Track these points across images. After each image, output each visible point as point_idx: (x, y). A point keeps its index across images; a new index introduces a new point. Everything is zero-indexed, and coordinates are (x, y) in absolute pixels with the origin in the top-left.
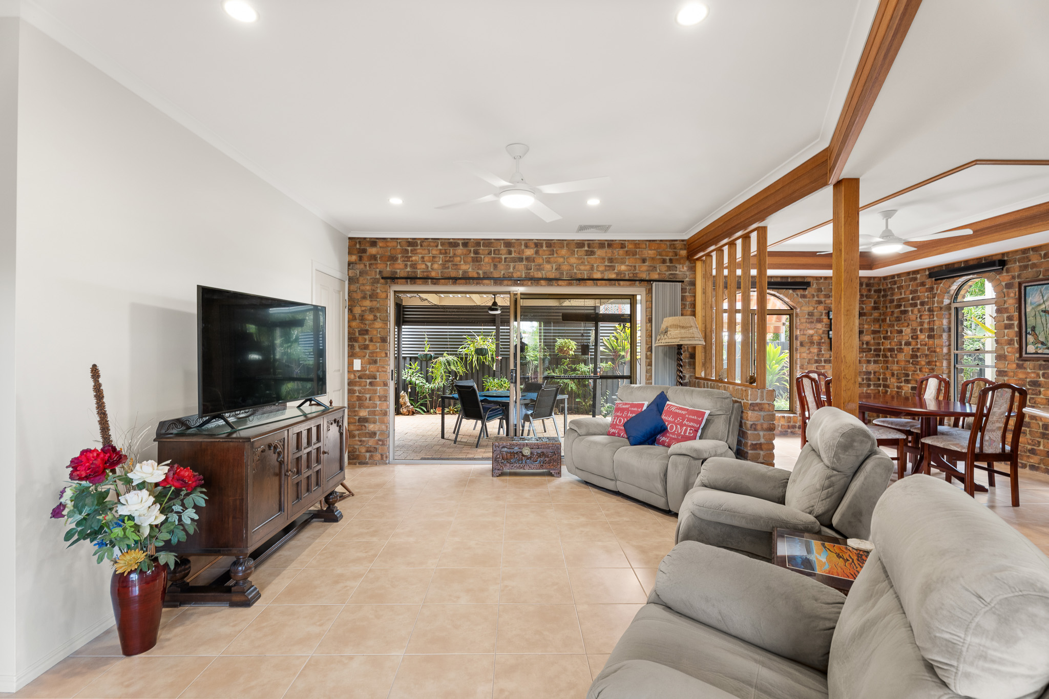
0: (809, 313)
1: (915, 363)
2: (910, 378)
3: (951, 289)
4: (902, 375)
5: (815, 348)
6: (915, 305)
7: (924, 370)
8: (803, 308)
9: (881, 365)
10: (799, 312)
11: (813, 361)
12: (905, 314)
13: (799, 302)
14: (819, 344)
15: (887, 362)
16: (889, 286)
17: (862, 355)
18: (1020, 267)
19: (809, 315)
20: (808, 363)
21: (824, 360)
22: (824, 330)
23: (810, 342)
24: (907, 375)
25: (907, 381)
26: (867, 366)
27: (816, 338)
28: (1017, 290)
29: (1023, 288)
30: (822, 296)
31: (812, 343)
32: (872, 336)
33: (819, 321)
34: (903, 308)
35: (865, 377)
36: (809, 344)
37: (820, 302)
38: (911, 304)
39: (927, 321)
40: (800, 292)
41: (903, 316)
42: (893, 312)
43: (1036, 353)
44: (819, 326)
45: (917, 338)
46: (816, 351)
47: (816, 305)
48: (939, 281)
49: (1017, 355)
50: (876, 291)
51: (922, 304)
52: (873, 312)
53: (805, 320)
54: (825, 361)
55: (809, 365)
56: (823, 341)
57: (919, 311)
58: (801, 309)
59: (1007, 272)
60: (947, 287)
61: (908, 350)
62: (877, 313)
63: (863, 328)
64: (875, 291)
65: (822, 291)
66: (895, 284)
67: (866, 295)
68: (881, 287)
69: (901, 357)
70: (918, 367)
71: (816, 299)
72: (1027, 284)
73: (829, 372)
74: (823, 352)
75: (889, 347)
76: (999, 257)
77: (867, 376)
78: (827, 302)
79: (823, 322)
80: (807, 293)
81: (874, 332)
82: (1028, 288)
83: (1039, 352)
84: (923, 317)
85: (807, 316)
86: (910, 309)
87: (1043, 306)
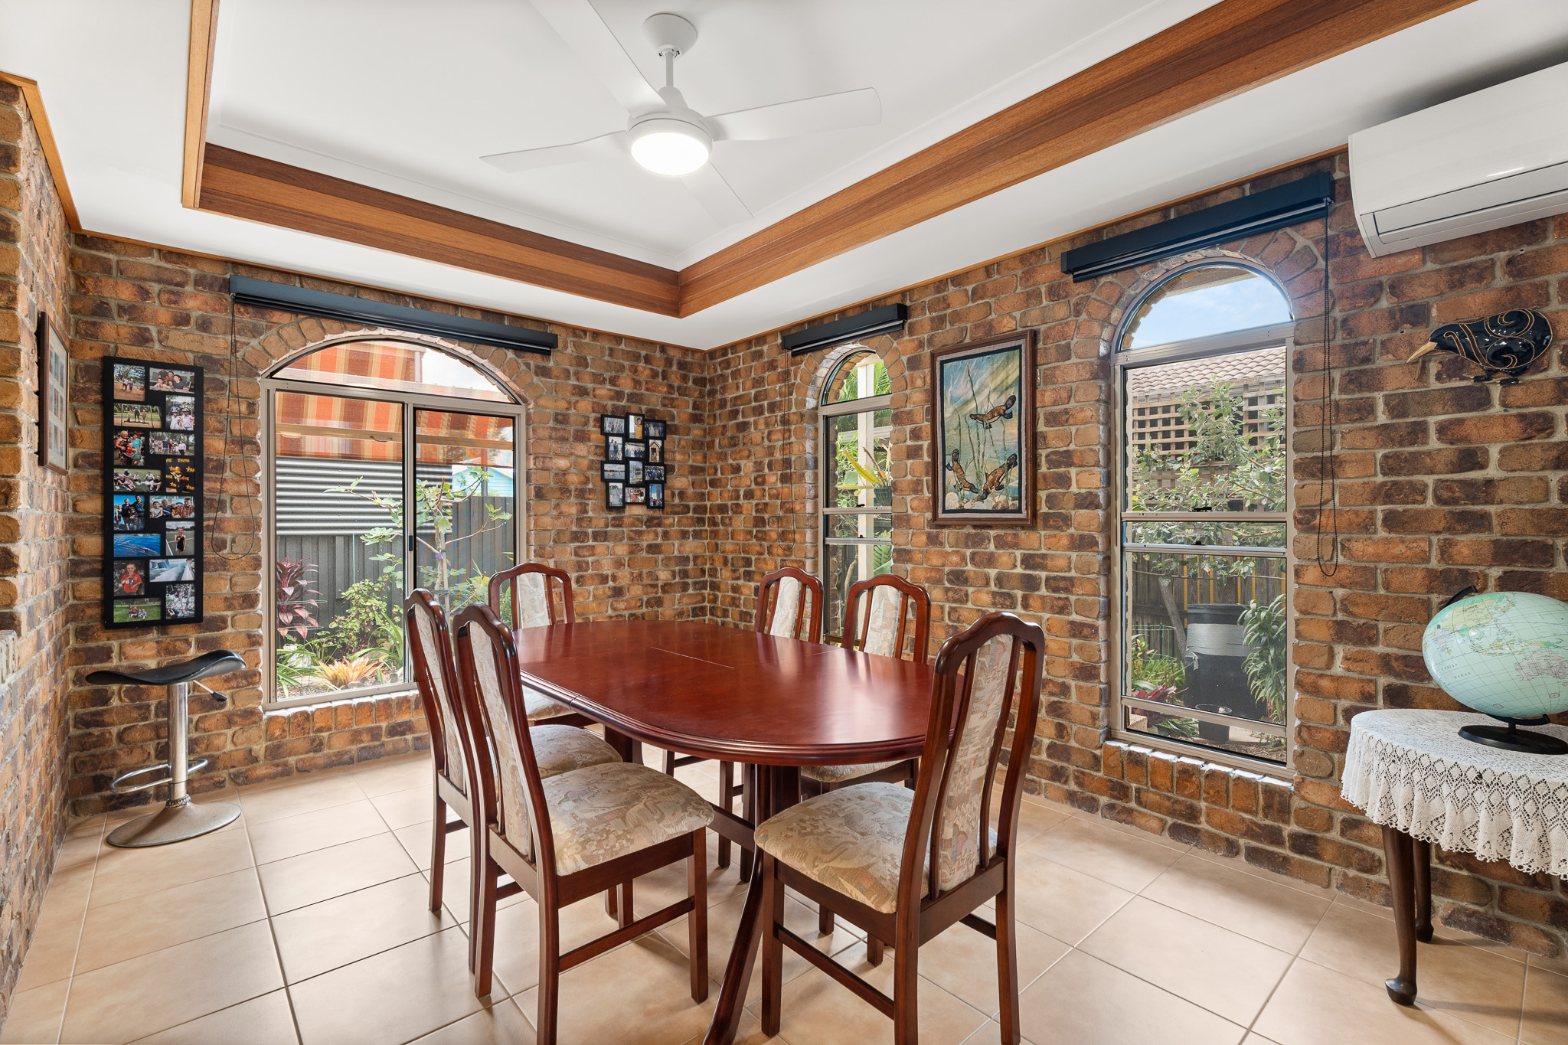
0: (557, 414)
1: (762, 537)
2: (753, 568)
3: (818, 374)
4: (741, 563)
5: (570, 505)
6: (759, 411)
7: (775, 551)
8: (542, 402)
9: (706, 542)
10: (532, 411)
11: (568, 536)
12: (744, 430)
13: (532, 384)
14: (581, 493)
15: (715, 534)
16: (719, 372)
17: (671, 520)
18: (932, 319)
19: (556, 420)
20: (554, 541)
21: (593, 532)
22: (592, 461)
23: (560, 489)
24: (748, 562)
25: (748, 576)
26: (681, 545)
27: (574, 479)
28: (927, 371)
29: (938, 366)
30: (587, 378)
31: (564, 491)
32: (690, 478)
33: (581, 437)
34: (740, 419)
35: (677, 568)
36: (558, 495)
37: (582, 392)
38: (754, 408)
39: (779, 444)
40: (534, 360)
41: (741, 436)
42: (724, 427)
43: (962, 510)
44: (581, 449)
45: (764, 483)
46: (574, 510)
47: (574, 399)
48: (799, 358)
49: (929, 515)
50: (700, 382)
51: (772, 407)
52: (692, 425)
53: (546, 433)
54: (596, 536)
55: (559, 547)
56: (590, 486)
57: (767, 425)
58: (536, 404)
59: (911, 333)
60: (811, 369)
61: (749, 506)
62: (698, 428)
63: (674, 460)
64: (696, 381)
65: (586, 366)
66: (728, 368)
67: (679, 388)
68: (706, 374)
69: (739, 523)
70: (766, 544)
71: (573, 382)
72: (944, 358)
73: (604, 562)
74: (590, 514)
75: (719, 502)
76: (897, 300)
77: (682, 567)
78: (598, 392)
79: (589, 440)
80: (551, 364)
81: (695, 470)
82: (947, 366)
83: (967, 506)
84: (774, 437)
85: (551, 424)
86: (752, 420)
87: (973, 405)
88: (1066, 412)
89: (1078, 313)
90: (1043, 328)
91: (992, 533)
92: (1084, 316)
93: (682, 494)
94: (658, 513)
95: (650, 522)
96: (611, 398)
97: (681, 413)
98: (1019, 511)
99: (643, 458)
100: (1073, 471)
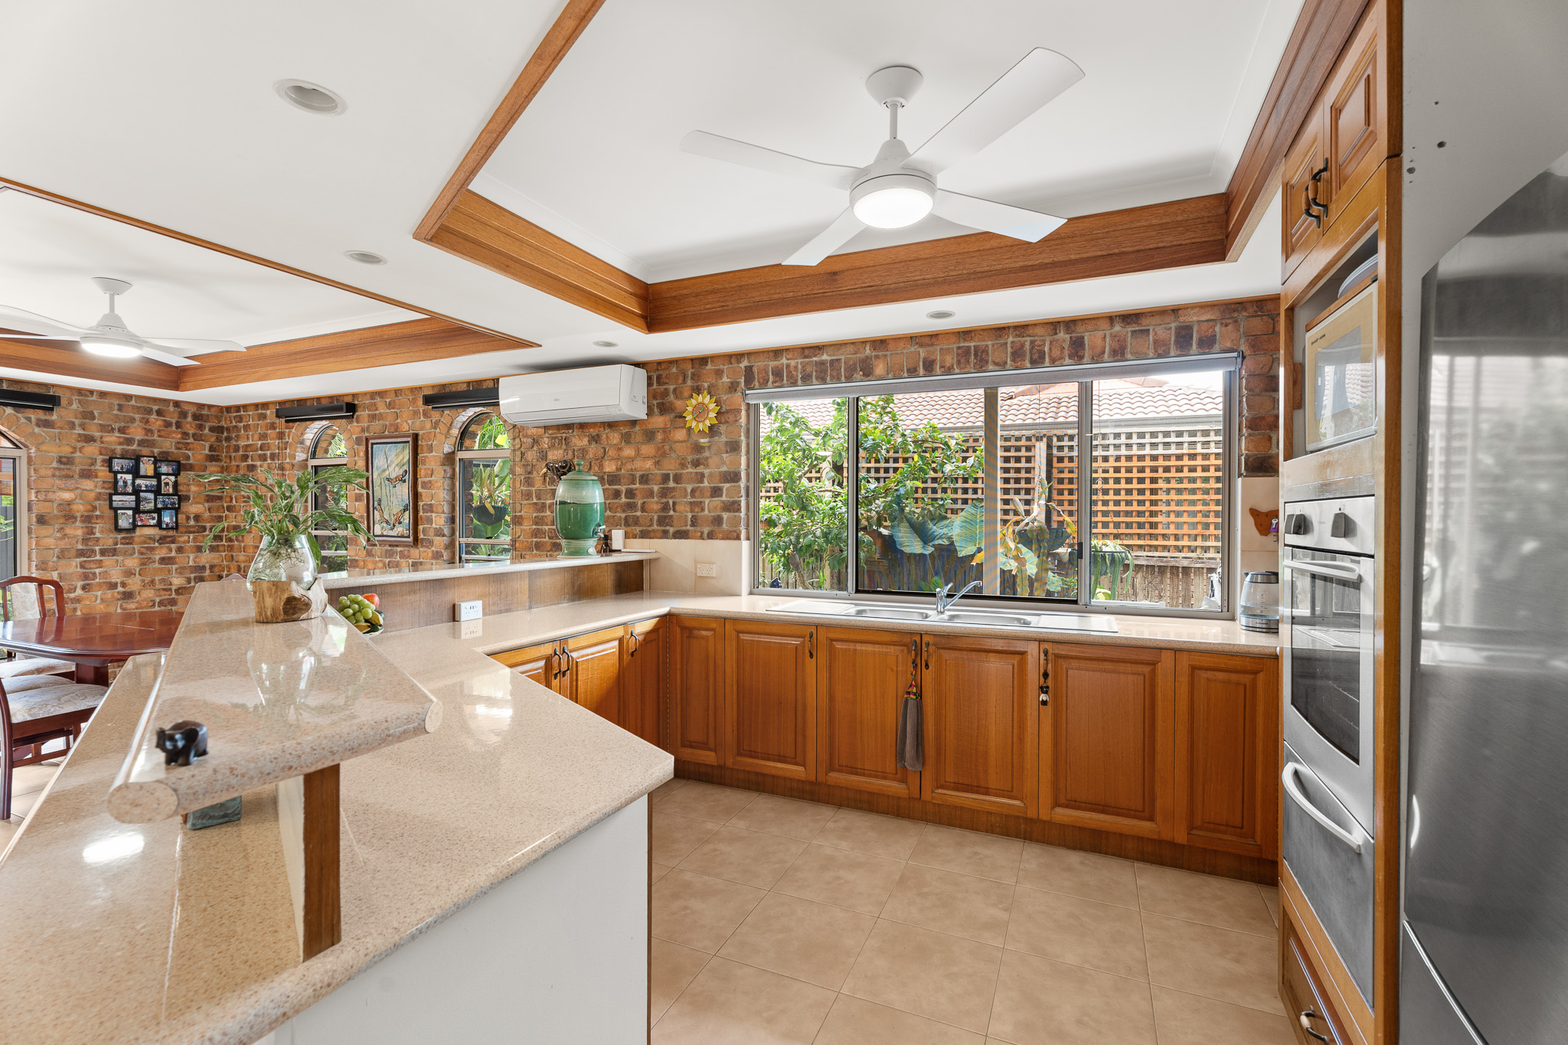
0: (61, 457)
3: (305, 437)
5: (76, 529)
6: (263, 458)
8: (44, 448)
9: (223, 554)
10: (33, 455)
11: (73, 552)
12: (253, 471)
13: (33, 434)
14: (87, 519)
15: (231, 548)
16: (234, 424)
17: (186, 538)
18: (369, 415)
19: (60, 461)
20: (58, 557)
21: (100, 549)
22: (100, 493)
23: (65, 516)
26: (196, 557)
27: (79, 508)
28: (365, 447)
29: (370, 446)
30: (94, 428)
31: (70, 517)
32: (206, 505)
33: (87, 474)
34: (250, 462)
35: (192, 576)
36: (62, 520)
37: (90, 439)
38: (260, 455)
40: (35, 415)
41: (251, 474)
42: (238, 466)
43: (382, 535)
44: (88, 484)
46: (79, 532)
47: (79, 445)
48: (291, 424)
51: (273, 456)
52: (208, 464)
53: (50, 473)
54: (103, 552)
55: (63, 562)
56: (98, 513)
57: (269, 468)
58: (38, 449)
59: (358, 422)
60: (299, 434)
62: (215, 466)
63: (189, 491)
64: (212, 429)
65: (94, 418)
66: (241, 422)
67: (194, 435)
68: (223, 423)
71: (79, 431)
72: (374, 441)
73: (112, 572)
74: (98, 535)
75: (234, 523)
76: (349, 400)
77: (197, 574)
78: (105, 439)
79: (96, 477)
80: (54, 417)
81: (211, 499)
82: (375, 446)
83: (385, 533)
85: (55, 465)
86: (258, 463)
87: (387, 473)
88: (430, 482)
89: (435, 428)
90: (421, 432)
91: (399, 549)
92: (438, 430)
93: (197, 518)
94: (171, 533)
95: (162, 540)
96: (120, 444)
97: (198, 453)
98: (409, 537)
99: (157, 491)
100: (434, 515)
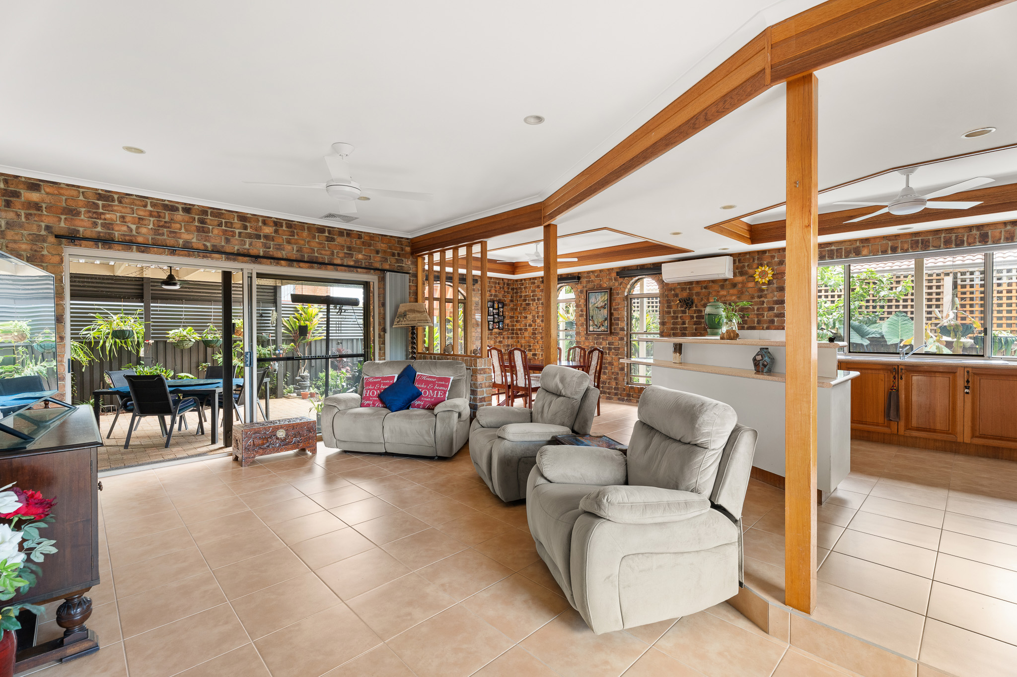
1: (535, 338)
2: (532, 348)
4: (527, 346)
5: (479, 329)
6: (534, 300)
7: (539, 342)
9: (514, 340)
12: (528, 305)
15: (518, 338)
16: (520, 286)
17: (505, 333)
18: (586, 281)
19: (476, 304)
20: (475, 339)
24: (530, 346)
25: (530, 350)
26: (507, 341)
28: (585, 294)
29: (588, 293)
31: (478, 325)
32: (511, 320)
34: (527, 302)
38: (532, 299)
39: (541, 311)
41: (527, 307)
42: (521, 304)
43: (594, 331)
45: (535, 322)
49: (585, 332)
50: (513, 289)
51: (538, 299)
52: (511, 303)
53: (473, 308)
57: (537, 305)
59: (581, 284)
61: (530, 329)
62: (513, 304)
63: (506, 314)
66: (523, 285)
67: (507, 292)
68: (514, 287)
69: (526, 334)
70: (536, 340)
71: (480, 292)
72: (589, 291)
75: (519, 327)
76: (577, 274)
80: (475, 287)
81: (512, 317)
82: (590, 294)
83: (595, 330)
84: (539, 308)
86: (531, 302)
87: (596, 305)
88: (618, 308)
89: (620, 285)
90: (613, 287)
91: (601, 337)
92: (622, 286)
93: (508, 325)
94: (501, 331)
95: (500, 334)
96: (490, 296)
97: (507, 300)
98: (607, 331)
99: (498, 315)
100: (619, 322)
